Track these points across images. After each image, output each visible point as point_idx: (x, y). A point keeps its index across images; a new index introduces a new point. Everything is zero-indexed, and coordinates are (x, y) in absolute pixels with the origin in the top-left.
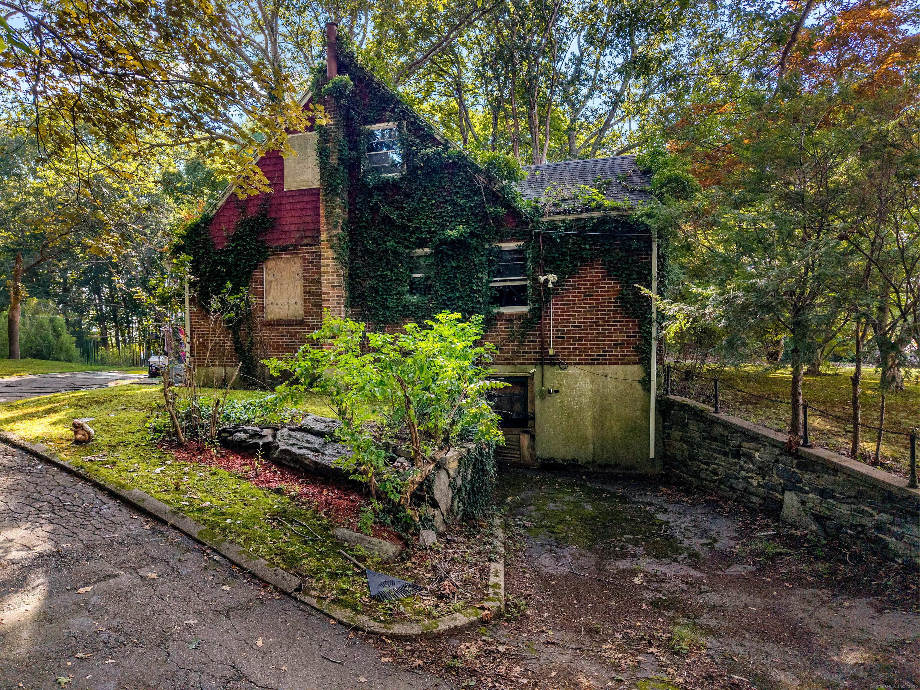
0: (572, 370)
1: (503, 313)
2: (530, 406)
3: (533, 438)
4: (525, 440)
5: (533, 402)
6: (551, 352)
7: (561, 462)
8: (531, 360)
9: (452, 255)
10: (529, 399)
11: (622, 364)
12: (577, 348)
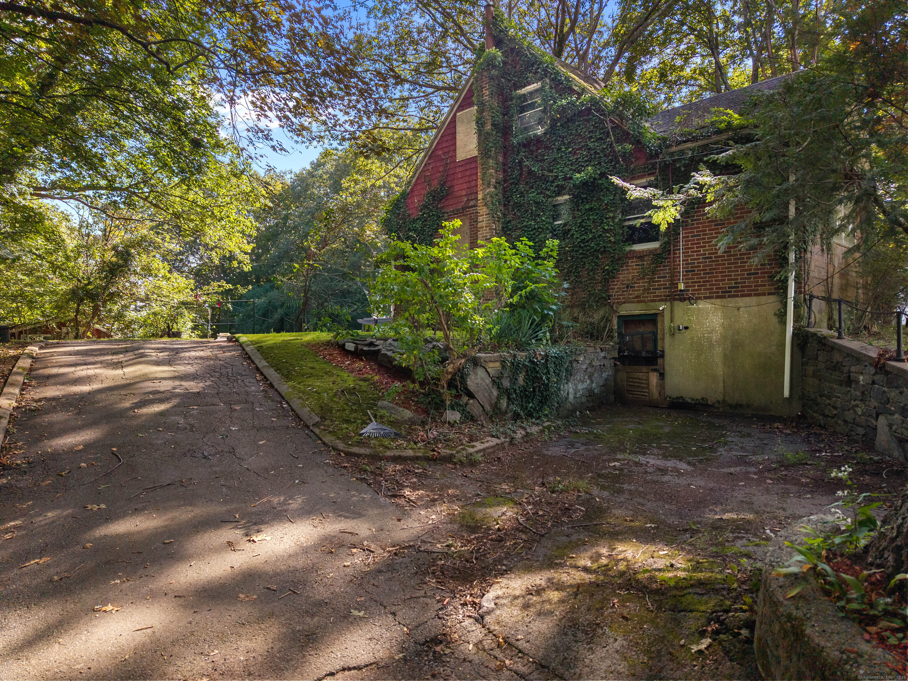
0: (703, 305)
1: (634, 251)
2: (659, 343)
3: (662, 375)
4: (654, 378)
5: (663, 339)
6: (681, 286)
7: (689, 401)
8: (661, 296)
9: (586, 198)
10: (659, 336)
11: (755, 295)
12: (707, 281)
